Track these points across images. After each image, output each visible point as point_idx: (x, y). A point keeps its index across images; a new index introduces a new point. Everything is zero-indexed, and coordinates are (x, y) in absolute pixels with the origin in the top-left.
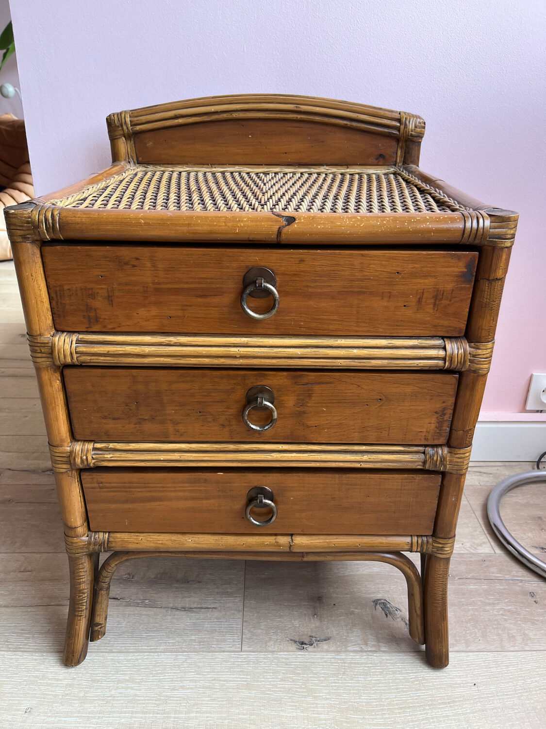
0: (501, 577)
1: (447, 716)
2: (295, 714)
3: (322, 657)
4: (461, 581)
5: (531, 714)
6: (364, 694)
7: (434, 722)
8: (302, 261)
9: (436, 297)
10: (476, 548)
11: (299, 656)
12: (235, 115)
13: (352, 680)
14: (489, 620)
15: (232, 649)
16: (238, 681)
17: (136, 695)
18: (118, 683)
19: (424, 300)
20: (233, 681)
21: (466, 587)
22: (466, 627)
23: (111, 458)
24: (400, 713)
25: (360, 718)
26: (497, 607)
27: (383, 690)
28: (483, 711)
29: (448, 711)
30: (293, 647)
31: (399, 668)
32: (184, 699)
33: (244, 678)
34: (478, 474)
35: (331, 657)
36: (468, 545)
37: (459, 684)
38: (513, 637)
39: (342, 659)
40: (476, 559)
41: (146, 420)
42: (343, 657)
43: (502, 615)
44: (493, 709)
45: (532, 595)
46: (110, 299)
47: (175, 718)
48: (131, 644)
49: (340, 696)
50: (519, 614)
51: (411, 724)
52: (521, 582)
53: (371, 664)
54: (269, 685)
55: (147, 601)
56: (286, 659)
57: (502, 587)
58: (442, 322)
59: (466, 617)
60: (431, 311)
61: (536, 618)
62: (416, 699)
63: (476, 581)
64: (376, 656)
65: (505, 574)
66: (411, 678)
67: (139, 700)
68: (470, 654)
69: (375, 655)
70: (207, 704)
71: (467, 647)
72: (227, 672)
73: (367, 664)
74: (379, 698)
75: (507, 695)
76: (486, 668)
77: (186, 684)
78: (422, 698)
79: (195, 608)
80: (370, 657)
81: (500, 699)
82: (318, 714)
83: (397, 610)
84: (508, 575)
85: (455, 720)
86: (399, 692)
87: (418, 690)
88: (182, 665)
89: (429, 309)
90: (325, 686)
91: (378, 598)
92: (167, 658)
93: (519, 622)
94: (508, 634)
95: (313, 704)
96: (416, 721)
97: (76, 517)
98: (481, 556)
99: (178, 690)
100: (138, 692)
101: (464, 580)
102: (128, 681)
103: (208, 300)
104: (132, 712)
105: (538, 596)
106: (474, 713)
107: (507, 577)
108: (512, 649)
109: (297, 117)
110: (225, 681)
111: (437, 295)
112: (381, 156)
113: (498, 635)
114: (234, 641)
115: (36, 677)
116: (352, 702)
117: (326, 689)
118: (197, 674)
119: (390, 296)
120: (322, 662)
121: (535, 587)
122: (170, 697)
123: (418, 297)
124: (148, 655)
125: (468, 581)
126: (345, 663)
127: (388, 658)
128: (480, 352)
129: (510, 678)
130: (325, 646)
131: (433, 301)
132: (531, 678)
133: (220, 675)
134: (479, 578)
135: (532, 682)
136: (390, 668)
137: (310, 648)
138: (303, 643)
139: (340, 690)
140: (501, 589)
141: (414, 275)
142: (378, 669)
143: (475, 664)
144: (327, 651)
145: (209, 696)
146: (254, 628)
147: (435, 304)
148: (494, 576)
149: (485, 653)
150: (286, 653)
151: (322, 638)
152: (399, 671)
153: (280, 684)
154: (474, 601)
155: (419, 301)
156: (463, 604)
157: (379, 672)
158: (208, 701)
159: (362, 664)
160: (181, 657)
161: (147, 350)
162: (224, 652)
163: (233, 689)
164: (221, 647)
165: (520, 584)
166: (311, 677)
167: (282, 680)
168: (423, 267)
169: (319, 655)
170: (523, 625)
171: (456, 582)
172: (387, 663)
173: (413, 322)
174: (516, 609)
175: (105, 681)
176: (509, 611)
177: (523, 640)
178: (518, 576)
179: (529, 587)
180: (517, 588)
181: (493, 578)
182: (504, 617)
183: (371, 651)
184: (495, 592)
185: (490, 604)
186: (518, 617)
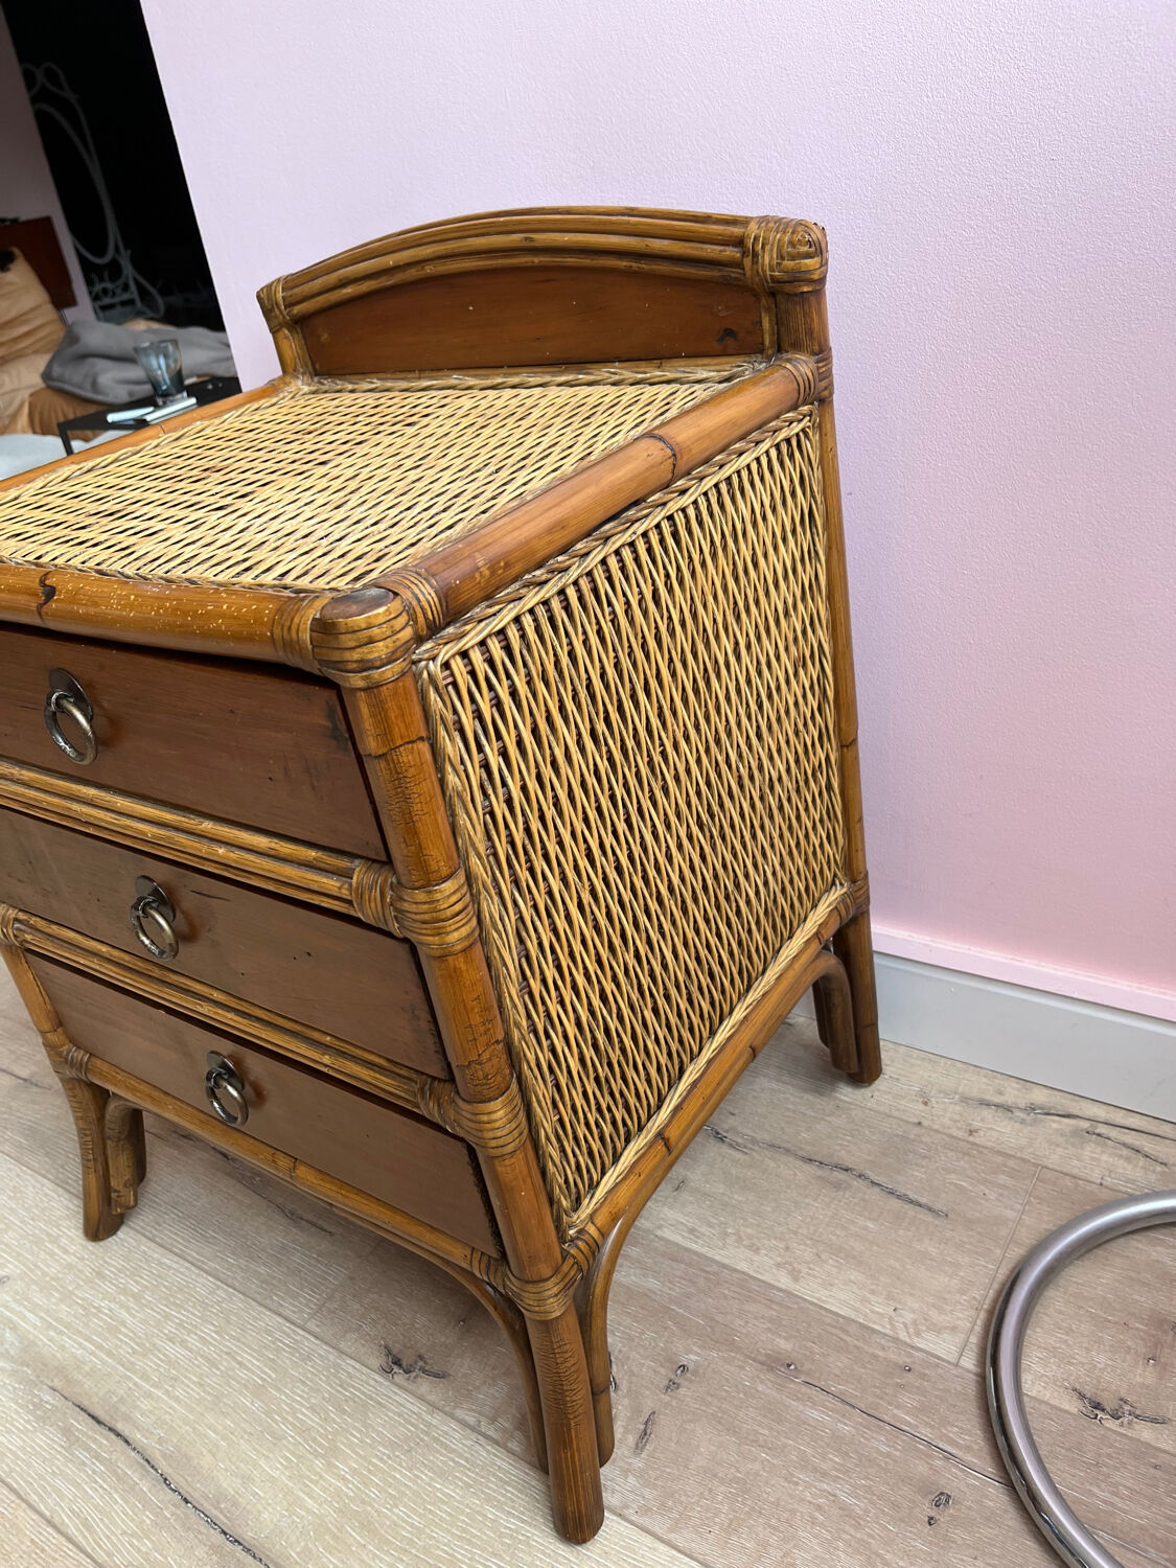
0: (908, 1424)
2: (276, 1474)
3: (403, 1402)
4: (804, 1389)
6: (405, 1505)
10: (918, 1334)
11: (372, 1382)
12: (429, 269)
13: (410, 1470)
14: (777, 1504)
15: (294, 1317)
16: (253, 1373)
17: (123, 1323)
18: (119, 1293)
20: (248, 1369)
21: (801, 1408)
22: (710, 1490)
25: (358, 1543)
26: (825, 1486)
27: (441, 1518)
30: (377, 1361)
31: (503, 1496)
32: (170, 1361)
33: (266, 1373)
34: (1125, 1152)
35: (416, 1410)
36: (909, 1317)
39: (429, 1425)
40: (892, 1357)
42: (434, 1422)
43: (819, 1508)
45: (942, 1500)
47: (135, 1384)
48: (183, 1238)
49: (366, 1485)
50: (858, 1527)
52: (948, 1460)
53: (467, 1460)
54: (287, 1404)
55: (258, 1179)
56: (350, 1376)
57: (884, 1449)
59: (733, 1470)
61: (888, 1557)
63: (839, 1406)
64: (488, 1451)
65: (926, 1424)
66: (506, 1527)
67: (120, 1332)
68: (662, 1547)
69: (489, 1448)
70: (188, 1387)
71: (671, 1530)
72: (254, 1350)
73: (461, 1456)
74: (418, 1528)
77: (192, 1340)
79: (307, 1221)
80: (477, 1447)
82: (307, 1495)
84: (932, 1427)
86: (461, 1538)
88: (212, 1306)
90: (360, 1456)
92: (202, 1284)
93: (841, 1544)
95: (316, 1474)
98: (910, 1355)
99: (174, 1343)
100: (129, 1319)
101: (813, 1392)
102: (134, 1296)
104: (100, 1347)
105: (950, 1510)
107: (925, 1432)
109: (533, 262)
110: (240, 1363)
112: (729, 332)
113: (765, 1545)
114: (307, 1305)
115: (49, 1235)
116: (373, 1507)
117: (356, 1462)
118: (216, 1333)
120: (394, 1413)
121: (967, 1486)
122: (159, 1351)
124: (187, 1268)
125: (823, 1396)
126: (427, 1434)
127: (505, 1466)
130: (425, 1385)
133: (243, 1350)
134: (853, 1401)
136: (490, 1488)
137: (400, 1378)
138: (397, 1362)
139: (375, 1476)
140: (878, 1451)
142: (469, 1477)
144: (421, 1398)
145: (200, 1376)
146: (354, 1296)
148: (893, 1416)
150: (358, 1366)
151: (436, 1369)
152: (499, 1501)
153: (303, 1413)
154: (785, 1446)
156: (756, 1441)
157: (465, 1483)
158: (194, 1383)
159: (453, 1451)
160: (222, 1293)
162: (280, 1315)
163: (239, 1383)
164: (282, 1305)
165: (939, 1463)
166: (355, 1428)
167: (312, 1408)
169: (402, 1397)
170: (843, 1556)
171: (792, 1385)
172: (494, 1475)
174: (866, 1511)
175: (110, 1282)
176: (844, 1507)
178: (951, 1442)
179: (952, 1479)
180: (922, 1468)
181: (886, 1418)
182: (817, 1514)
183: (487, 1437)
184: (856, 1451)
185: (815, 1470)
186: (852, 1531)
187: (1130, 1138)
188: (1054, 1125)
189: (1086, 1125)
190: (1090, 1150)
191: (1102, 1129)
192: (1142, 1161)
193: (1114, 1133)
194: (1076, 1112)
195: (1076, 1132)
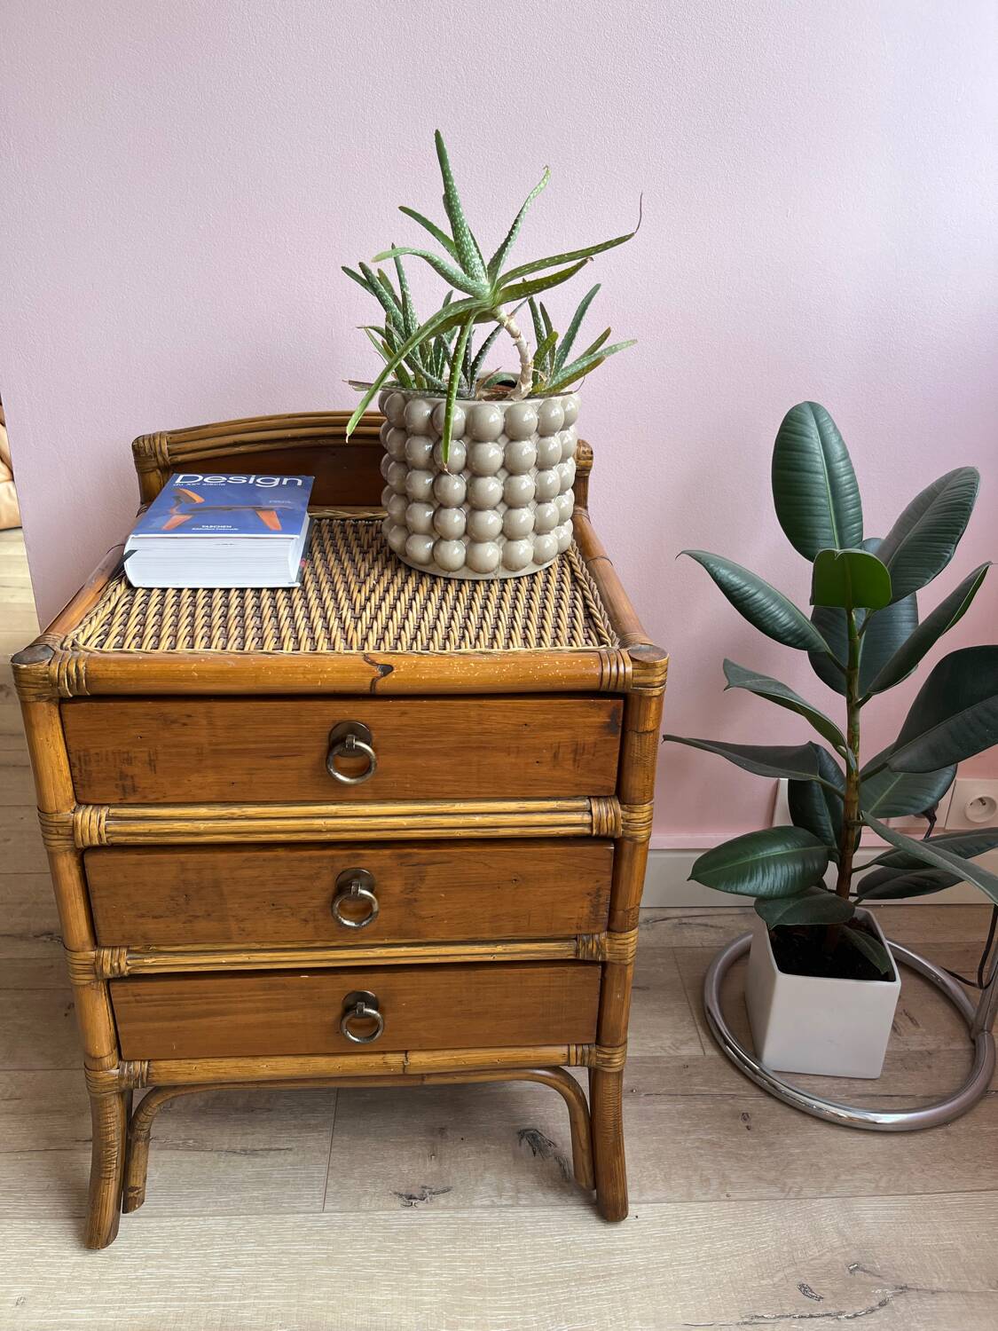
0: (705, 1091)
1: (598, 1295)
2: (390, 1297)
3: (435, 1216)
4: (648, 1098)
5: (713, 1291)
6: (488, 1266)
7: (578, 1304)
8: (404, 713)
9: (575, 752)
10: (678, 1049)
11: (404, 1216)
13: (473, 1247)
15: (312, 1208)
16: (314, 1254)
17: (172, 1276)
18: (146, 1261)
19: (561, 755)
20: (308, 1254)
21: (654, 1107)
22: (644, 1167)
23: (152, 963)
24: (534, 1292)
25: (478, 1300)
26: (692, 1137)
27: (515, 1260)
28: (648, 1287)
29: (600, 1287)
30: (398, 1203)
31: (541, 1229)
32: (239, 1280)
33: (324, 1249)
35: (448, 1215)
37: (621, 1250)
38: (708, 1179)
39: (462, 1219)
40: (675, 1064)
41: (198, 917)
42: (465, 1215)
43: (698, 1148)
44: (662, 1285)
45: (745, 1117)
46: (153, 764)
47: (224, 1306)
48: (166, 1204)
49: (454, 1270)
50: (721, 1147)
51: (547, 1306)
52: (733, 1098)
53: (503, 1223)
54: (357, 1258)
55: (191, 1141)
56: (386, 1221)
57: (704, 1107)
58: (584, 780)
60: (571, 768)
61: (744, 1153)
62: (559, 1272)
63: (670, 1098)
64: (512, 1213)
65: (714, 1087)
67: (175, 1283)
68: (644, 1206)
69: (511, 1211)
70: (271, 1286)
72: (302, 1241)
73: (498, 1224)
74: (507, 1272)
75: (684, 1264)
76: (662, 1226)
77: (242, 1259)
78: (567, 1271)
79: (262, 1150)
80: (503, 1214)
81: (674, 1271)
82: (421, 1295)
83: (550, 1145)
84: (716, 1087)
85: (608, 1299)
86: (536, 1263)
87: (563, 1259)
88: (238, 1233)
89: (569, 765)
90: (435, 1257)
91: (526, 1127)
92: (217, 1224)
93: (720, 1158)
94: (701, 1176)
95: (416, 1282)
96: (554, 1302)
97: (102, 1043)
98: (683, 1060)
99: (230, 1268)
100: (175, 1272)
102: (161, 1257)
103: (282, 761)
104: (166, 1300)
105: (752, 1119)
106: (635, 1290)
107: (715, 1091)
108: (703, 1198)
110: (296, 1253)
111: (577, 749)
113: (688, 1177)
114: (313, 1198)
116: (470, 1278)
117: (436, 1262)
118: (258, 1246)
119: (519, 751)
120: (436, 1224)
121: (751, 1105)
122: (219, 1278)
123: (554, 751)
124: (189, 1221)
125: (659, 1098)
126: (467, 1224)
127: (528, 1214)
128: (634, 816)
129: (694, 1241)
130: (441, 1200)
131: (572, 756)
132: (722, 1241)
133: (290, 1245)
134: (674, 1093)
135: (723, 1246)
137: (421, 1204)
138: (411, 1197)
139: (456, 1262)
140: (702, 1109)
141: (544, 727)
142: (512, 1231)
143: (646, 1221)
144: (445, 1208)
145: (273, 1275)
146: (345, 1176)
147: (575, 760)
148: (697, 1090)
149: (664, 1204)
150: (386, 1212)
151: (440, 1189)
153: (373, 1256)
155: (555, 756)
157: (513, 1235)
158: (272, 1282)
159: (491, 1224)
160: (237, 1222)
161: (202, 826)
162: (298, 1213)
163: (308, 1264)
164: (294, 1207)
165: (731, 1101)
166: (417, 1245)
167: (377, 1250)
168: (557, 718)
169: (431, 1214)
170: (724, 1163)
171: (642, 1100)
172: (526, 1222)
173: (549, 781)
174: (720, 1138)
175: (129, 1258)
176: (709, 1142)
177: (721, 1184)
178: (732, 1090)
179: (743, 1106)
180: (726, 1107)
181: (694, 1093)
182: (699, 1151)
183: (506, 1206)
184: (694, 1114)
185: (683, 1132)
186: (720, 1150)
187: (699, 920)
188: (664, 926)
189: (676, 920)
190: (687, 933)
191: (685, 920)
192: (712, 930)
193: (691, 921)
194: (667, 916)
195: (675, 926)
